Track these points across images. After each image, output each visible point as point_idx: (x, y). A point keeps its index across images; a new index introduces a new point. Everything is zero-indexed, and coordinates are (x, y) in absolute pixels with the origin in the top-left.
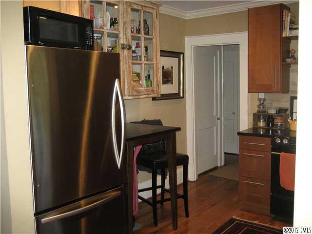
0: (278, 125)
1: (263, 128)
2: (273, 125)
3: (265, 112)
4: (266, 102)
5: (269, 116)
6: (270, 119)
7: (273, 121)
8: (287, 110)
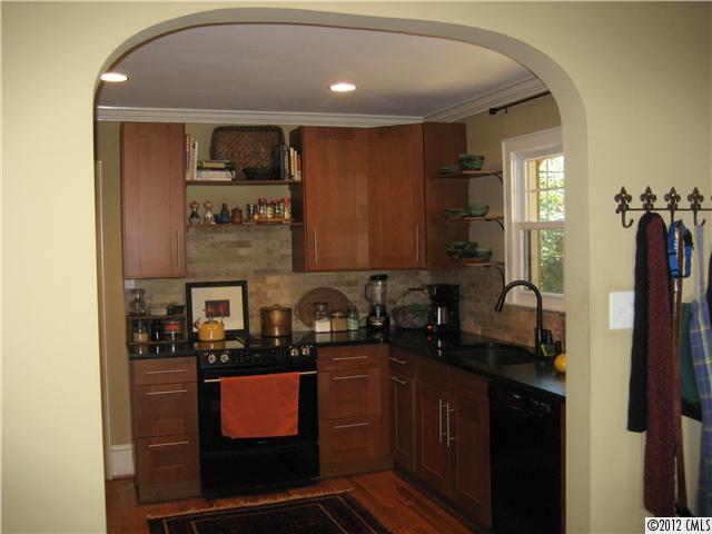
0: (170, 335)
1: (143, 344)
2: (162, 337)
3: (144, 315)
4: (145, 296)
5: (154, 320)
6: (156, 326)
7: (163, 329)
8: (182, 307)
